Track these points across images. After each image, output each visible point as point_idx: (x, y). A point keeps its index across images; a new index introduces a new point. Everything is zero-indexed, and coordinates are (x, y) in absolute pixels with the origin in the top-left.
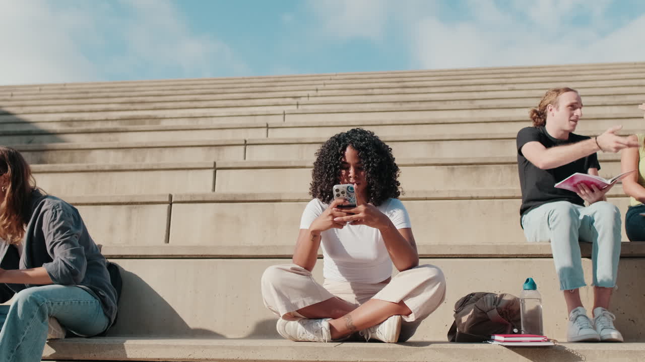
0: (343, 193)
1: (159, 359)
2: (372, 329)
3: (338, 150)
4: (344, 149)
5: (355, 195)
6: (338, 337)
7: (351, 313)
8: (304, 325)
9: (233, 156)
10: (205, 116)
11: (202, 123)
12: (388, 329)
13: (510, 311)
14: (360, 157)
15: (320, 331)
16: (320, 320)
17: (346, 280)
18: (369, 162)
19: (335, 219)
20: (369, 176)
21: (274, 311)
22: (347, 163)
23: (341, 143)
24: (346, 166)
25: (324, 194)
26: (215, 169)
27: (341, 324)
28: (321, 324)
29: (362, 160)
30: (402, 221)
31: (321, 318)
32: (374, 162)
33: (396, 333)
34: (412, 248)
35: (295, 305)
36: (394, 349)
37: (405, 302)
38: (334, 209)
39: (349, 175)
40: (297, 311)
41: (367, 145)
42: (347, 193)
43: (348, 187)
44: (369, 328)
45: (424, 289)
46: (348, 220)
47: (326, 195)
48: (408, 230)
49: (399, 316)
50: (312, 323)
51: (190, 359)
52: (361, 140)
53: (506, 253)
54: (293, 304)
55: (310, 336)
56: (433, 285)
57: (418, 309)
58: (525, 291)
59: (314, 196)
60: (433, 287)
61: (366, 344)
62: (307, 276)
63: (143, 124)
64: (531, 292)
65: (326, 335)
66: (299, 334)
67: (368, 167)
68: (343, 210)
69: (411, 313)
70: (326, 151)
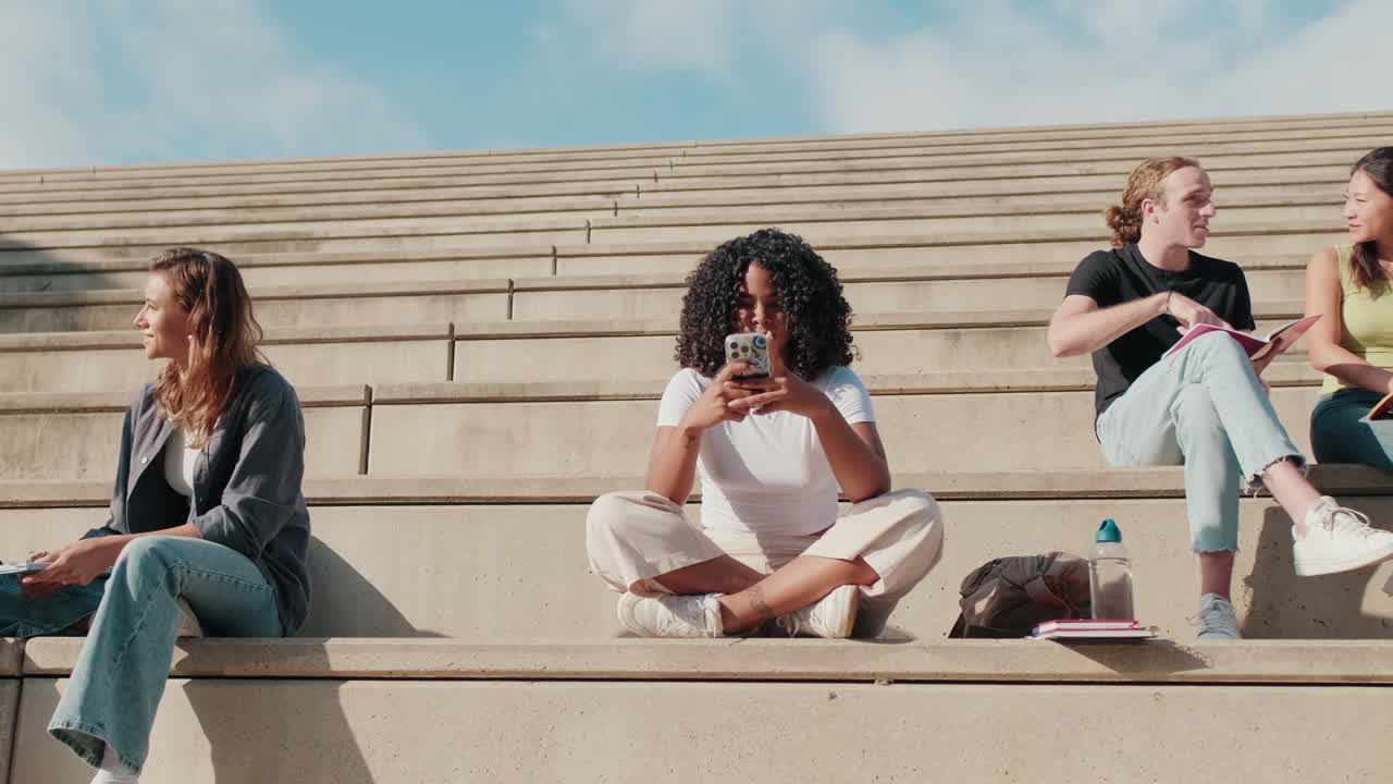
0: (745, 349)
1: (391, 672)
2: (801, 614)
3: (731, 271)
4: (744, 268)
5: (768, 353)
6: (736, 628)
7: (759, 584)
8: (670, 606)
9: (484, 313)
10: (417, 232)
11: (409, 247)
12: (832, 612)
13: (1069, 583)
14: (774, 285)
15: (702, 616)
16: (701, 597)
17: (748, 529)
18: (792, 294)
19: (730, 404)
20: (794, 320)
21: (612, 583)
22: (750, 296)
23: (737, 258)
24: (747, 300)
25: (705, 357)
26: (453, 338)
27: (740, 603)
28: (702, 602)
29: (779, 289)
30: (857, 408)
31: (703, 593)
32: (802, 293)
33: (849, 617)
34: (877, 457)
35: (653, 566)
36: (845, 649)
37: (865, 559)
38: (726, 383)
39: (754, 319)
40: (656, 579)
41: (789, 260)
42: (753, 351)
43: (755, 338)
44: (795, 612)
45: (903, 533)
46: (754, 404)
47: (709, 361)
48: (869, 426)
49: (854, 586)
50: (686, 602)
51: (451, 671)
52: (778, 251)
53: (1064, 488)
54: (650, 564)
55: (683, 626)
56: (920, 524)
57: (891, 570)
58: (1099, 545)
59: (684, 364)
60: (920, 530)
61: (792, 640)
62: (676, 513)
63: (283, 250)
64: (1111, 545)
65: (713, 623)
66: (661, 624)
67: (791, 304)
68: (745, 386)
69: (877, 579)
70: (709, 272)
